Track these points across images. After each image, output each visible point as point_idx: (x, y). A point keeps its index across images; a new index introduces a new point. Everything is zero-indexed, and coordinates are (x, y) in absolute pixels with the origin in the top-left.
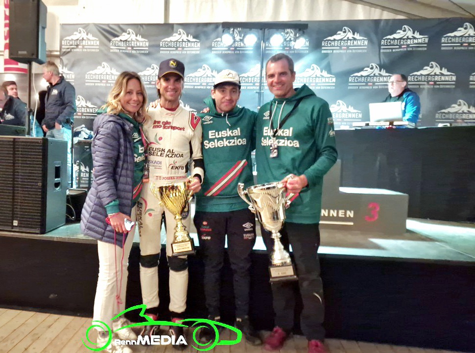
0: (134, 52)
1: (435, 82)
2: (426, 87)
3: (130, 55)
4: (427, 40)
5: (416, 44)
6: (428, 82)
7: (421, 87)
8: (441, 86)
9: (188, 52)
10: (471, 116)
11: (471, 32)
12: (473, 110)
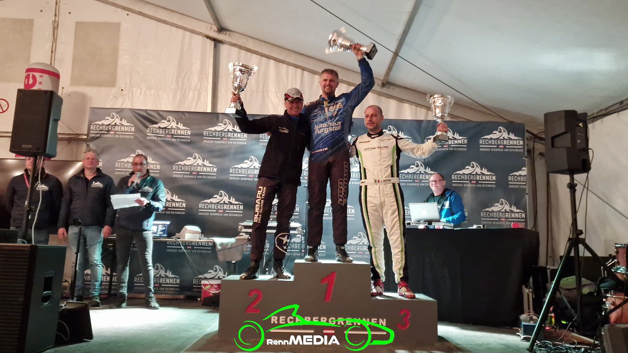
0: (174, 140)
1: (477, 181)
2: (469, 185)
3: (169, 144)
4: (466, 142)
5: (456, 144)
6: (471, 181)
7: (464, 185)
8: (483, 186)
9: (234, 143)
10: (513, 215)
11: (505, 135)
12: (514, 209)
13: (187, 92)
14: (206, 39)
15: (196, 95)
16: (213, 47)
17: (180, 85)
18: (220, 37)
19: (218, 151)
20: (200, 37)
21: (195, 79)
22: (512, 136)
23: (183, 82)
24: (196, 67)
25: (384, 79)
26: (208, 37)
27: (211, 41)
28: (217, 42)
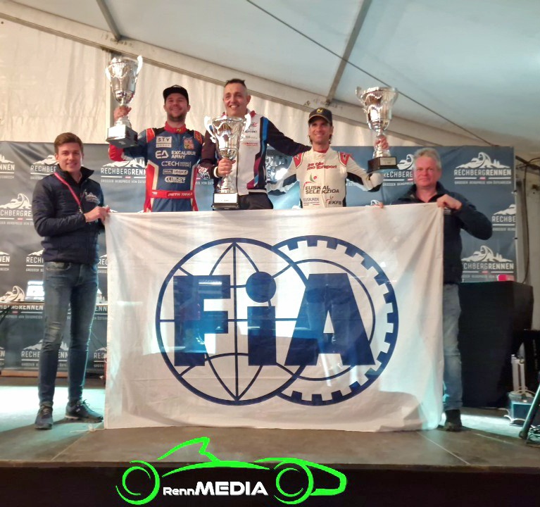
10: (498, 266)
11: (488, 163)
12: (499, 258)
14: (101, 50)
15: (91, 123)
17: (71, 110)
18: (119, 47)
19: (120, 192)
20: (94, 49)
21: (89, 102)
22: (497, 164)
23: (74, 106)
24: (90, 87)
25: (329, 95)
26: (104, 48)
27: (107, 53)
28: (115, 53)
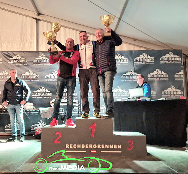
1: (160, 78)
2: (156, 80)
3: (18, 66)
8: (163, 80)
10: (177, 93)
11: (172, 56)
12: (178, 90)
13: (25, 43)
14: (32, 19)
15: (29, 44)
16: (36, 22)
17: (22, 40)
18: (39, 17)
19: (39, 69)
21: (29, 37)
22: (176, 56)
23: (23, 39)
24: (29, 32)
26: (33, 18)
27: (35, 20)
28: (37, 20)
